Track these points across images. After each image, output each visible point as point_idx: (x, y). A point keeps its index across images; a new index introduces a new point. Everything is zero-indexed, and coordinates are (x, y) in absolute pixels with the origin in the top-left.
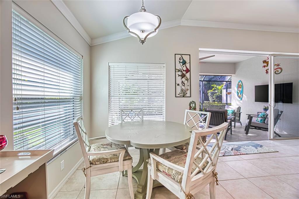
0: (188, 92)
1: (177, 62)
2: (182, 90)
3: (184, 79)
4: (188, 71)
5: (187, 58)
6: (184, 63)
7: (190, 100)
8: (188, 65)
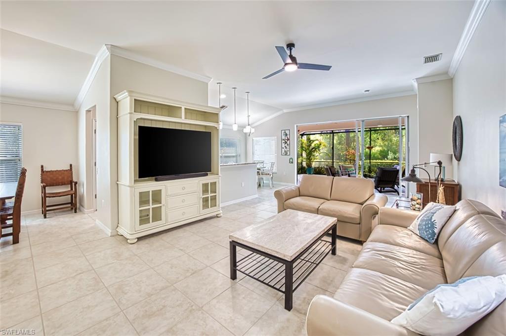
0: (288, 152)
1: (283, 135)
2: (285, 151)
3: (286, 144)
4: (288, 140)
5: (287, 132)
6: (286, 135)
7: (289, 157)
8: (288, 136)
